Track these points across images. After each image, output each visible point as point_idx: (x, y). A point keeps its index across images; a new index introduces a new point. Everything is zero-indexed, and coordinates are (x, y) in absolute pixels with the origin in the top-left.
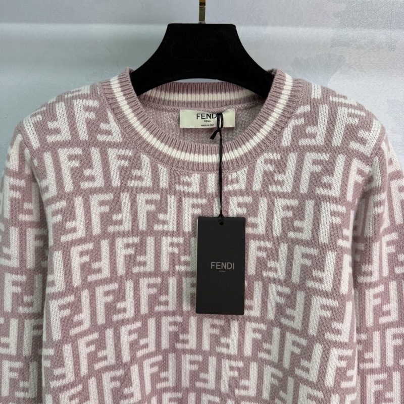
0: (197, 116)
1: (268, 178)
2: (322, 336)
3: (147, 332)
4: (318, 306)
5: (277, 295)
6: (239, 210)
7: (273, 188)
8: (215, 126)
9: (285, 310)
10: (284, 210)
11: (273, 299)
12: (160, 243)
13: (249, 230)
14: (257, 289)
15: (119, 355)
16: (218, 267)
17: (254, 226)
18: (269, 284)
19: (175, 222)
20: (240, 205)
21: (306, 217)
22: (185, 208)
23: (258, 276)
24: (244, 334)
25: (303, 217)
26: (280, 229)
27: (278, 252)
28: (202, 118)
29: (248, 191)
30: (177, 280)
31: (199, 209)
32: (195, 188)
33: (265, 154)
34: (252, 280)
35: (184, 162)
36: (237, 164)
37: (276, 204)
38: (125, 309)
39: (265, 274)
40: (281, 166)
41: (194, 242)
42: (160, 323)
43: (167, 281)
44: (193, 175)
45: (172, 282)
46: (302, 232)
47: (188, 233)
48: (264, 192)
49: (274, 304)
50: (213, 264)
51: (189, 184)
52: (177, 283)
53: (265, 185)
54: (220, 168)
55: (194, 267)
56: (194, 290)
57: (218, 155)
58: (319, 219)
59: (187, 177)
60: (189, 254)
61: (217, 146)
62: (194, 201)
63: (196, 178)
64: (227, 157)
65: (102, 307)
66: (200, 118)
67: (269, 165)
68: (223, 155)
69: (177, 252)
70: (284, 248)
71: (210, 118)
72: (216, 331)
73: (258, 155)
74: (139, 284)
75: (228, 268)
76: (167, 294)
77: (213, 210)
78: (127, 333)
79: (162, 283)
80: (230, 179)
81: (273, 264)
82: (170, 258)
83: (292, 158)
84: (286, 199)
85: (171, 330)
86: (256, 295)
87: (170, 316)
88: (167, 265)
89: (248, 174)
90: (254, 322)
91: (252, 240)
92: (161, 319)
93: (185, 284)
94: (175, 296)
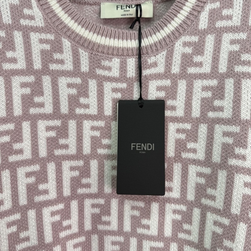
0: (117, 7)
1: (187, 61)
2: (246, 215)
3: (70, 213)
4: (242, 184)
5: (197, 176)
6: (158, 93)
7: (192, 70)
8: (134, 16)
9: (205, 190)
10: (203, 90)
11: (193, 179)
12: (82, 126)
13: (168, 113)
14: (176, 170)
15: (41, 236)
16: (138, 148)
17: (173, 108)
18: (189, 165)
19: (96, 106)
20: (159, 89)
21: (226, 95)
22: (105, 92)
23: (178, 158)
24: (164, 216)
25: (223, 96)
26: (199, 110)
27: (197, 132)
28: (121, 9)
29: (167, 74)
30: (99, 163)
31: (119, 93)
32: (115, 73)
33: (183, 38)
34: (171, 162)
35: (104, 47)
36: (156, 48)
37: (195, 85)
38: (48, 191)
39: (184, 155)
40: (199, 49)
41: (114, 126)
42: (83, 205)
43: (89, 164)
44: (113, 60)
45: (94, 165)
46: (222, 111)
47: (109, 117)
48: (183, 74)
49: (194, 185)
50: (133, 145)
51: (109, 69)
52: (99, 166)
53: (184, 67)
54: (140, 53)
55: (114, 150)
56: (115, 173)
57: (137, 41)
58: (240, 96)
59: (107, 61)
60: (110, 137)
61: (137, 33)
62: (115, 85)
63: (115, 63)
64: (146, 42)
65: (24, 188)
66: (120, 9)
67: (187, 47)
68: (142, 40)
69: (99, 136)
70: (203, 129)
71: (129, 7)
72: (137, 213)
73: (177, 38)
74: (61, 166)
75: (148, 149)
76: (89, 177)
77: (132, 94)
78: (49, 214)
79: (84, 166)
80: (149, 63)
81: (192, 145)
82: (92, 141)
83: (210, 40)
84: (205, 80)
85: (93, 212)
86: (176, 177)
87: (92, 198)
88: (89, 148)
89: (167, 58)
90: (174, 203)
91: (171, 123)
92: (83, 201)
93: (106, 167)
94: (96, 178)
